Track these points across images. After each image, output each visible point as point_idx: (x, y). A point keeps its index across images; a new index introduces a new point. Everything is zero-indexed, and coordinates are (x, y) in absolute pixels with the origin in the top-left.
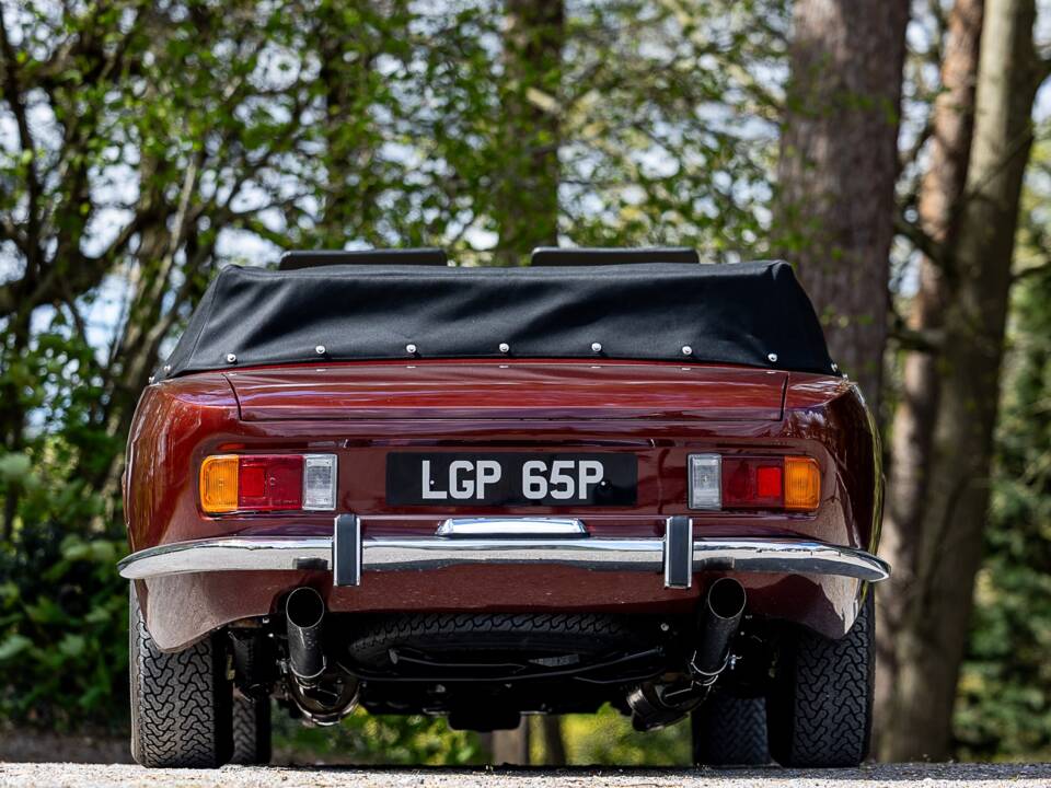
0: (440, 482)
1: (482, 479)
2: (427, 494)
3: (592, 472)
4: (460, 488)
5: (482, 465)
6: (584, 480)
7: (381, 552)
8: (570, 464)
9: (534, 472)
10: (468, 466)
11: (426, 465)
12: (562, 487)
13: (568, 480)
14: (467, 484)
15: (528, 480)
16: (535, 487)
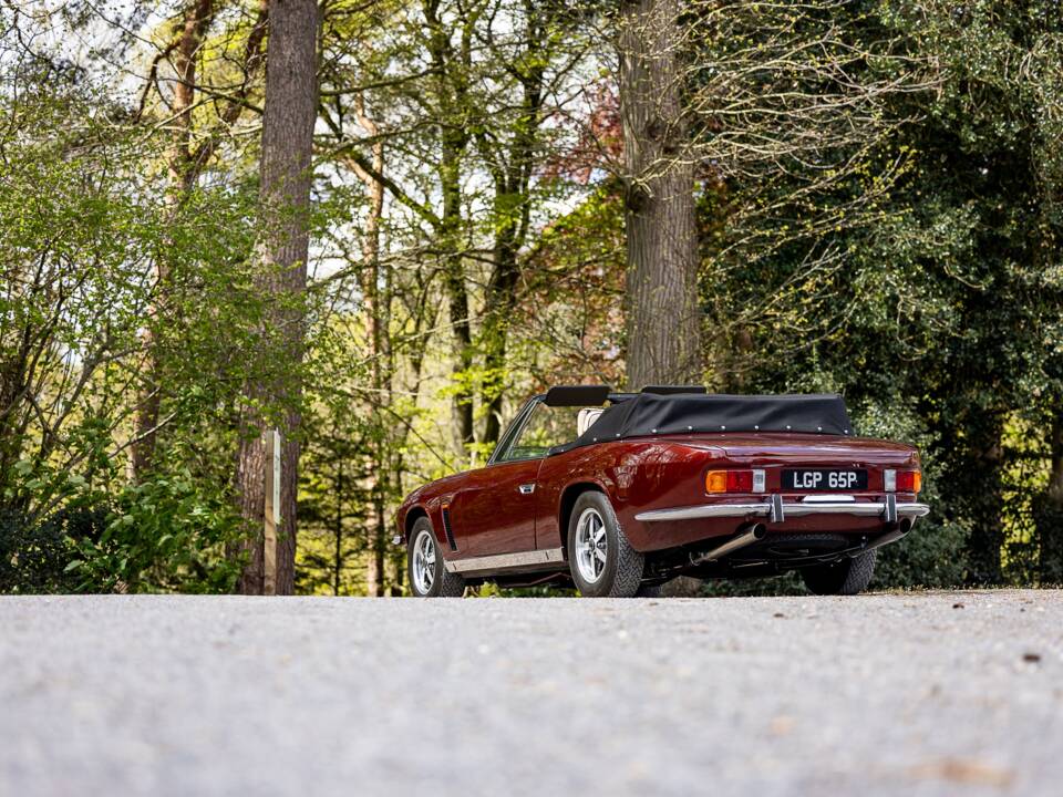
0: (801, 482)
1: (815, 480)
2: (796, 486)
3: (853, 477)
4: (808, 483)
5: (815, 474)
6: (850, 480)
7: (790, 508)
8: (845, 474)
9: (833, 477)
10: (810, 474)
11: (796, 474)
12: (842, 483)
13: (844, 480)
14: (810, 481)
15: (831, 480)
16: (833, 483)
